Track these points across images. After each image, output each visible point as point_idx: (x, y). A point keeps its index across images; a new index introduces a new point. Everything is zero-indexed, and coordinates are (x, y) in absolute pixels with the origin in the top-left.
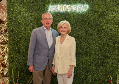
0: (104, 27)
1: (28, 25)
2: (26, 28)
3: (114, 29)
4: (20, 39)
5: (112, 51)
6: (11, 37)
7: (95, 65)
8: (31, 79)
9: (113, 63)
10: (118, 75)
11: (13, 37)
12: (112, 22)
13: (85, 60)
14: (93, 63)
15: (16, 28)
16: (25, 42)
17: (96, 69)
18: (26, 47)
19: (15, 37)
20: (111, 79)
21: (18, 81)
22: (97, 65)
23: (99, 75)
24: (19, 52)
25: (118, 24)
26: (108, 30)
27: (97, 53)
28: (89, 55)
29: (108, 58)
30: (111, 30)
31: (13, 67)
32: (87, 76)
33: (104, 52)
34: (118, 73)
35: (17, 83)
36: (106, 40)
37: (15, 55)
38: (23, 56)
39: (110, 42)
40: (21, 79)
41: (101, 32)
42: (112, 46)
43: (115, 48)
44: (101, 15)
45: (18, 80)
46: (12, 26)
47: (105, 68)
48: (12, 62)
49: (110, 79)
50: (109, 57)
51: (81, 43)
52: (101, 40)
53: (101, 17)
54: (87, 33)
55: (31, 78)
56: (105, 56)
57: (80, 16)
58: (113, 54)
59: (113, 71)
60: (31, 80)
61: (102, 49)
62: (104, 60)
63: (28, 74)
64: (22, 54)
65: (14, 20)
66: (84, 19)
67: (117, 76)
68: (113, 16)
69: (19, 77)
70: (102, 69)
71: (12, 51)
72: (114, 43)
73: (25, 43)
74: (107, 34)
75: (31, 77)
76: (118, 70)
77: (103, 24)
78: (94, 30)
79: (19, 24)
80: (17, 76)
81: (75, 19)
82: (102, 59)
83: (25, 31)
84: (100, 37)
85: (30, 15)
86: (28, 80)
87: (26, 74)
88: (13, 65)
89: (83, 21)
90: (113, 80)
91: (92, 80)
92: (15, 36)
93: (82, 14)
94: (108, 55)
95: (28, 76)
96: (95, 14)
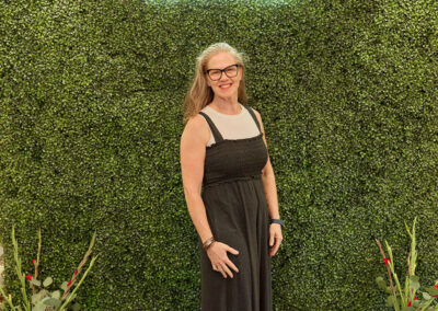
0: (366, 58)
1: (71, 48)
2: (61, 61)
3: (403, 64)
4: (41, 104)
5: (394, 149)
6: (3, 96)
7: (328, 203)
8: (90, 257)
9: (395, 195)
10: (414, 239)
11: (11, 96)
12: (397, 36)
13: (292, 184)
14: (321, 193)
15: (23, 62)
16: (62, 115)
17: (334, 216)
18: (67, 136)
19: (19, 100)
20: (386, 252)
21: (40, 267)
22: (335, 201)
23: (345, 237)
24: (37, 158)
25: (416, 46)
26: (380, 68)
27: (338, 156)
28: (309, 166)
29: (377, 175)
30: (391, 70)
31: (16, 217)
32: (298, 244)
33: (363, 155)
34: (414, 231)
35: (36, 275)
36: (373, 109)
37: (24, 167)
38: (56, 172)
39: (387, 114)
40: (51, 260)
41: (355, 75)
42: (395, 129)
43: (405, 138)
44: (355, 12)
45: (36, 264)
46: (5, 54)
47: (366, 213)
48: (14, 193)
49: (382, 252)
50: (380, 173)
51: (278, 118)
52: (354, 107)
53: (354, 16)
54: (300, 80)
55: (88, 254)
56: (368, 167)
57: (273, 13)
58: (397, 160)
59: (393, 223)
60: (88, 262)
61: (356, 140)
62: (363, 183)
63: (76, 241)
64: (50, 165)
65: (15, 32)
66: (289, 27)
67: (409, 240)
68: (399, 14)
69: (43, 251)
70: (354, 217)
71: (13, 154)
72: (399, 118)
73: (60, 123)
74: (376, 83)
75: (87, 249)
76: (412, 219)
77: (361, 44)
78: (327, 71)
79: (36, 47)
80: (35, 248)
81: (256, 26)
82: (354, 179)
83: (61, 72)
84: (348, 95)
85: (77, 8)
86: (77, 264)
87: (69, 241)
88: (15, 205)
89: (285, 33)
90: (394, 254)
91: (319, 258)
92: (22, 94)
93: (282, 7)
94: (378, 164)
95: (77, 246)
96: (331, 5)
